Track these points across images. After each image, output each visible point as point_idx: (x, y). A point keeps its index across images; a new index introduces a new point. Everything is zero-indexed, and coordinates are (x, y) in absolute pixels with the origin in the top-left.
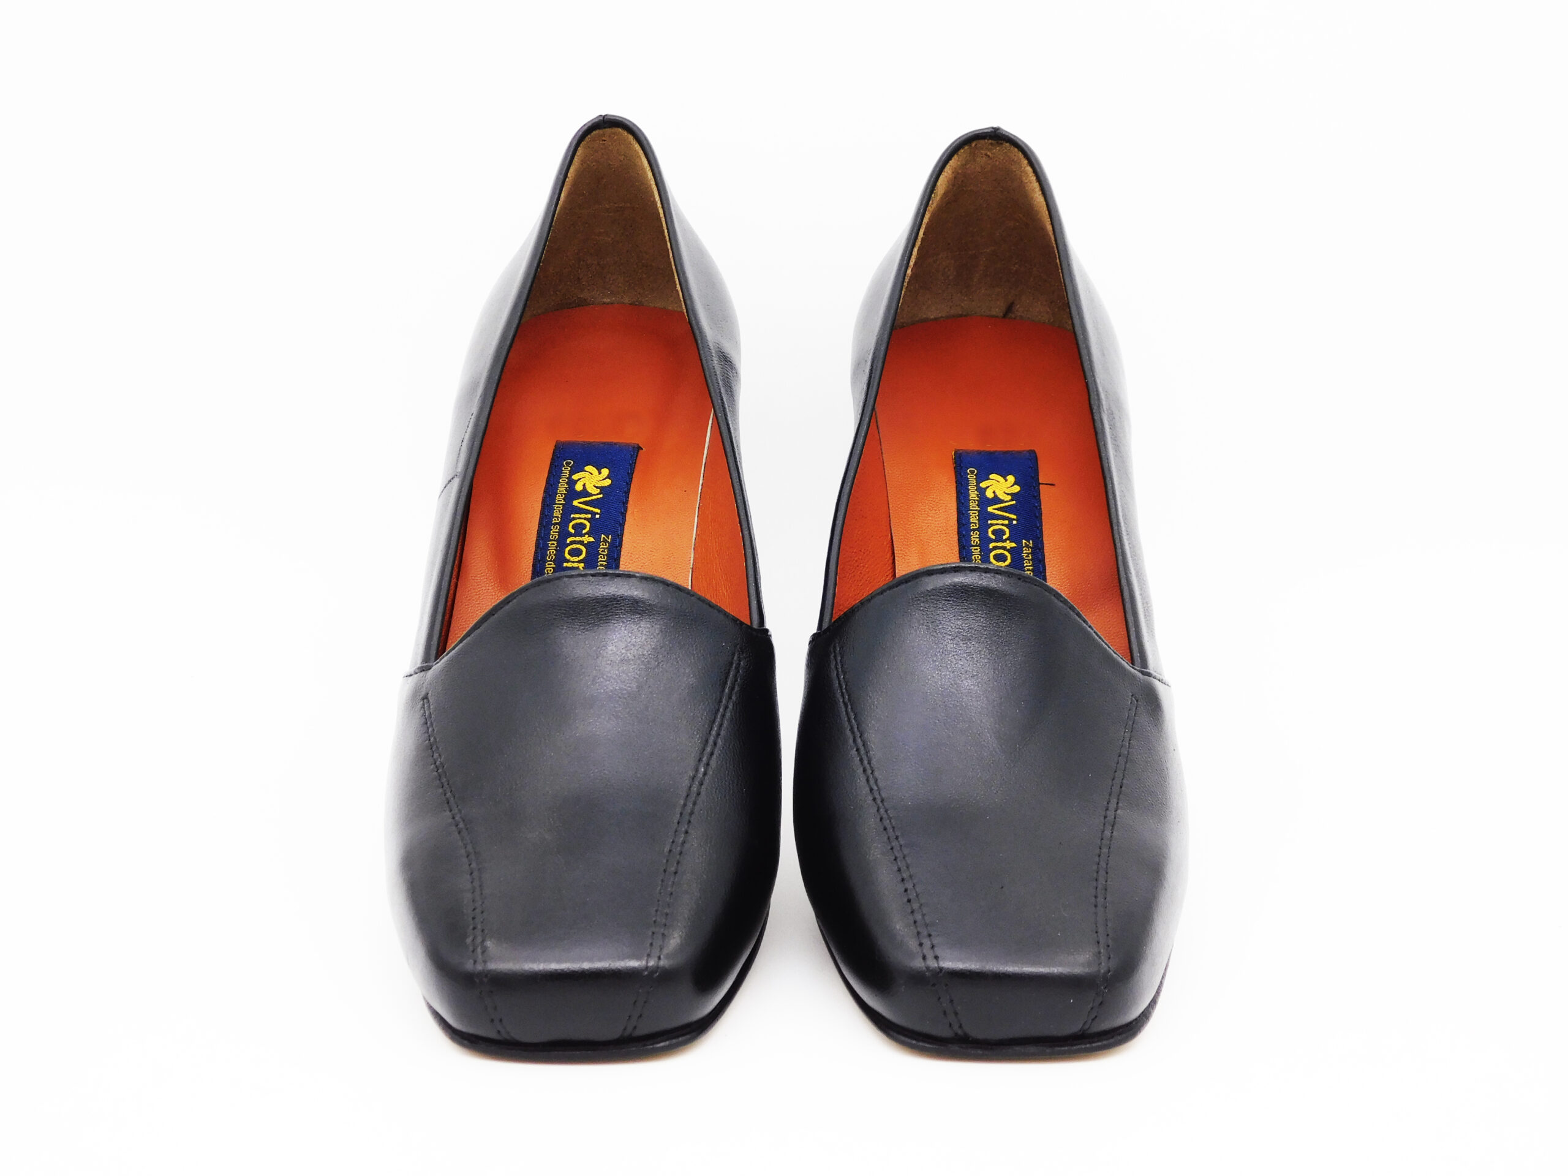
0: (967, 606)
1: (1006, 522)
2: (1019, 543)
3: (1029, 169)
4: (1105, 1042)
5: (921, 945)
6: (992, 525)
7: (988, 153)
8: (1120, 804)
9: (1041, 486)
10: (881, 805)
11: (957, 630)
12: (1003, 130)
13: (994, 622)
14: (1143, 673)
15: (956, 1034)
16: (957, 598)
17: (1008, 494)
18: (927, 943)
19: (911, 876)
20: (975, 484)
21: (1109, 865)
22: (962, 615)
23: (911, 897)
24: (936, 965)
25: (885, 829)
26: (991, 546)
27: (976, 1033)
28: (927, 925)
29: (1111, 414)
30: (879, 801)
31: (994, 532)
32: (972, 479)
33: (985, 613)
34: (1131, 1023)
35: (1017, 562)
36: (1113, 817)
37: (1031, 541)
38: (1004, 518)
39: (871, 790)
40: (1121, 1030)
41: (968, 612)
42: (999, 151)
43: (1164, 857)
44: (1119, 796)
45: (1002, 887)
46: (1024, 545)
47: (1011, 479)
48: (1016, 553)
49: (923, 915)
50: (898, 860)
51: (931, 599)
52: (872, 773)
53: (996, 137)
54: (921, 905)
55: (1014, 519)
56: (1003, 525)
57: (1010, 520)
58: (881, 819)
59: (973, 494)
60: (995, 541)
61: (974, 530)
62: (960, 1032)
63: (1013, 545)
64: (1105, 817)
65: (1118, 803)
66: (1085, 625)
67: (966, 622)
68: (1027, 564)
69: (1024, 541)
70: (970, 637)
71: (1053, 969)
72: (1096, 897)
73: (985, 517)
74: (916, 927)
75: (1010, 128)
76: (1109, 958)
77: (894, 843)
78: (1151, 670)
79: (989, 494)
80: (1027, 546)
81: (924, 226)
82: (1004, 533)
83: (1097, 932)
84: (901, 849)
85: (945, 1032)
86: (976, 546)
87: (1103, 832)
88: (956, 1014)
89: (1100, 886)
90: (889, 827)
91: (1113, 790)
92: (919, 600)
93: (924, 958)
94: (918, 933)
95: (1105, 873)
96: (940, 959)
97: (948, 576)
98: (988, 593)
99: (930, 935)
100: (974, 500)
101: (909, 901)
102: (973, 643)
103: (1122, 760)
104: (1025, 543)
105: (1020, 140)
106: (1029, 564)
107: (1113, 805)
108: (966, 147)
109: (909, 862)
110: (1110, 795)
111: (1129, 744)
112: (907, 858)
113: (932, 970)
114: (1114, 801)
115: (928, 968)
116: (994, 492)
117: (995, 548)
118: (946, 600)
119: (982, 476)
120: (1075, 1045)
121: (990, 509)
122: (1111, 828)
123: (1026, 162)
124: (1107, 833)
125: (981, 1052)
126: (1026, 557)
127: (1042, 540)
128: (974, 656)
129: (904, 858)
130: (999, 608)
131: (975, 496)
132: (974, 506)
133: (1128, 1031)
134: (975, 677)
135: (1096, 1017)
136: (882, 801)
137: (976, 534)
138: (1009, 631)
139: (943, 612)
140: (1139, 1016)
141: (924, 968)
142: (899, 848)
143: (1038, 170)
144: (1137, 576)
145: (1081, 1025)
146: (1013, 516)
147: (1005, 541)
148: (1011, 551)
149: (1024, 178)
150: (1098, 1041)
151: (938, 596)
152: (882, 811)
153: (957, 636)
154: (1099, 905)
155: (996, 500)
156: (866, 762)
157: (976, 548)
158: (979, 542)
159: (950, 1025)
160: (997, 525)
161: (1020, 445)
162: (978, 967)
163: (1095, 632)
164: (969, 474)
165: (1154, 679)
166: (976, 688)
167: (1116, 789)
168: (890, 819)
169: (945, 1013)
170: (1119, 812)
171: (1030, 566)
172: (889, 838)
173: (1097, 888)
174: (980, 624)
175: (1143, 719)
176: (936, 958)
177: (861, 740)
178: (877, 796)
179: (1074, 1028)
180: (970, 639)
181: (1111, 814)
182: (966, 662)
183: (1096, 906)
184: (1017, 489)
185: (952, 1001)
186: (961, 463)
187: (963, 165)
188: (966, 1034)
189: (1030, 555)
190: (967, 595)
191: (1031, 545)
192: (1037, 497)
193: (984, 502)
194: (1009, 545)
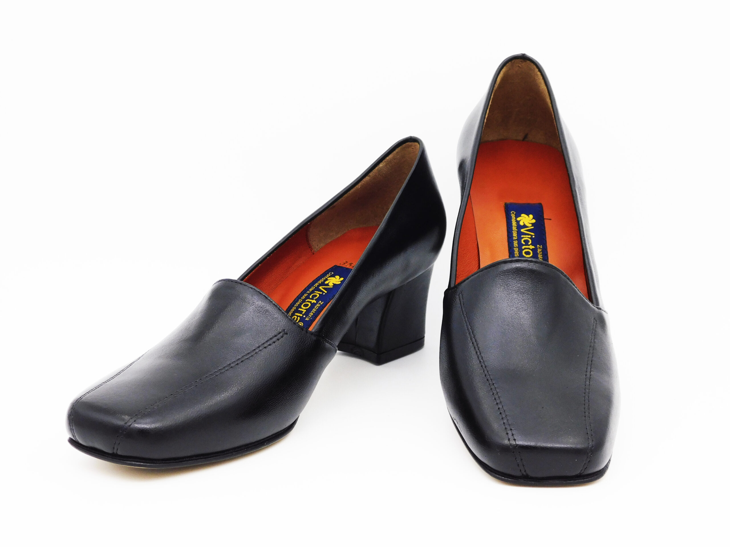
0: (522, 278)
1: (530, 236)
2: (536, 246)
3: (539, 73)
4: (590, 479)
5: (507, 434)
6: (523, 238)
7: (520, 65)
8: (592, 369)
9: (545, 220)
10: (485, 369)
11: (518, 289)
12: (527, 55)
13: (535, 285)
14: (598, 308)
15: (523, 475)
16: (518, 274)
17: (530, 223)
18: (510, 433)
19: (501, 402)
20: (515, 219)
21: (590, 398)
22: (520, 282)
23: (501, 412)
24: (515, 443)
25: (488, 380)
26: (523, 247)
27: (531, 474)
28: (509, 425)
29: (579, 188)
30: (484, 367)
31: (524, 241)
32: (513, 216)
33: (531, 281)
34: (601, 470)
35: (535, 255)
36: (589, 375)
37: (541, 246)
38: (528, 235)
39: (480, 362)
40: (596, 473)
41: (523, 281)
42: (524, 65)
43: (613, 394)
44: (591, 365)
45: (543, 408)
46: (538, 247)
47: (531, 216)
48: (535, 251)
49: (508, 420)
50: (494, 394)
51: (506, 274)
52: (480, 354)
53: (523, 58)
54: (506, 415)
55: (533, 235)
56: (528, 238)
57: (532, 235)
58: (485, 375)
59: (514, 224)
60: (525, 245)
61: (515, 240)
62: (525, 473)
63: (533, 247)
64: (586, 375)
65: (591, 369)
66: (573, 286)
67: (522, 285)
68: (540, 256)
69: (538, 246)
70: (524, 292)
71: (568, 445)
72: (585, 412)
73: (520, 234)
74: (505, 425)
75: (530, 54)
76: (593, 441)
77: (492, 387)
78: (600, 306)
79: (521, 223)
80: (539, 248)
81: (491, 99)
82: (528, 241)
83: (586, 429)
84: (495, 389)
85: (518, 474)
86: (516, 247)
87: (585, 382)
88: (523, 465)
89: (586, 408)
90: (489, 379)
91: (588, 363)
92: (500, 274)
93: (509, 440)
94: (506, 428)
95: (588, 401)
96: (516, 441)
97: (514, 264)
98: (532, 272)
99: (511, 430)
100: (515, 226)
101: (501, 413)
102: (525, 295)
103: (591, 349)
104: (539, 247)
105: (534, 59)
106: (541, 256)
107: (589, 370)
108: (510, 63)
109: (499, 395)
110: (587, 365)
111: (594, 341)
112: (498, 394)
113: (513, 445)
114: (589, 368)
115: (511, 444)
116: (524, 223)
117: (525, 249)
118: (513, 275)
119: (518, 215)
120: (577, 480)
121: (522, 230)
122: (589, 380)
123: (537, 70)
124: (588, 383)
125: (534, 483)
126: (540, 253)
127: (546, 245)
128: (526, 301)
129: (497, 393)
130: (537, 279)
131: (515, 224)
132: (514, 228)
133: (599, 474)
134: (526, 310)
135: (587, 467)
136: (486, 367)
137: (516, 242)
138: (541, 289)
139: (512, 280)
140: (604, 467)
141: (509, 445)
142: (494, 389)
143: (543, 74)
144: (593, 263)
145: (580, 471)
146: (533, 234)
147: (529, 245)
148: (532, 250)
149: (536, 77)
150: (587, 478)
151: (509, 273)
152: (486, 372)
153: (518, 292)
154: (586, 416)
155: (525, 226)
156: (477, 349)
157: (516, 248)
158: (518, 246)
159: (520, 470)
160: (526, 238)
161: (534, 201)
162: (534, 444)
163: (578, 290)
164: (512, 214)
165: (603, 311)
166: (527, 315)
167: (590, 362)
168: (489, 375)
169: (518, 465)
170: (592, 373)
171: (541, 257)
172: (489, 384)
173: (585, 408)
174: (528, 286)
175: (599, 330)
176: (515, 440)
177: (474, 338)
178: (483, 365)
179: (577, 472)
180: (524, 293)
181: (588, 373)
182: (522, 303)
183: (585, 417)
184: (534, 221)
185: (522, 460)
186: (508, 209)
187: (508, 71)
188: (527, 474)
189: (541, 252)
190: (522, 273)
191: (541, 247)
192: (543, 225)
193: (519, 227)
194: (532, 247)
